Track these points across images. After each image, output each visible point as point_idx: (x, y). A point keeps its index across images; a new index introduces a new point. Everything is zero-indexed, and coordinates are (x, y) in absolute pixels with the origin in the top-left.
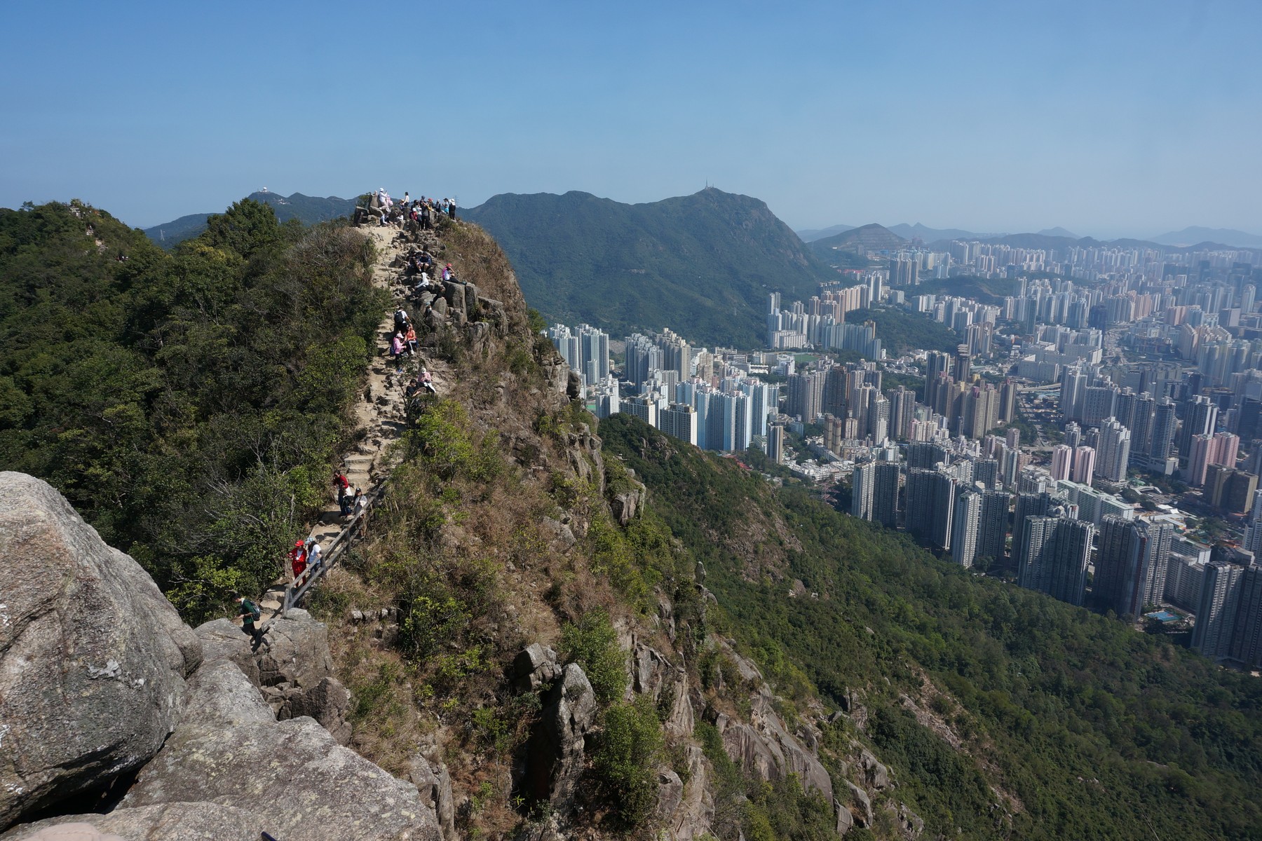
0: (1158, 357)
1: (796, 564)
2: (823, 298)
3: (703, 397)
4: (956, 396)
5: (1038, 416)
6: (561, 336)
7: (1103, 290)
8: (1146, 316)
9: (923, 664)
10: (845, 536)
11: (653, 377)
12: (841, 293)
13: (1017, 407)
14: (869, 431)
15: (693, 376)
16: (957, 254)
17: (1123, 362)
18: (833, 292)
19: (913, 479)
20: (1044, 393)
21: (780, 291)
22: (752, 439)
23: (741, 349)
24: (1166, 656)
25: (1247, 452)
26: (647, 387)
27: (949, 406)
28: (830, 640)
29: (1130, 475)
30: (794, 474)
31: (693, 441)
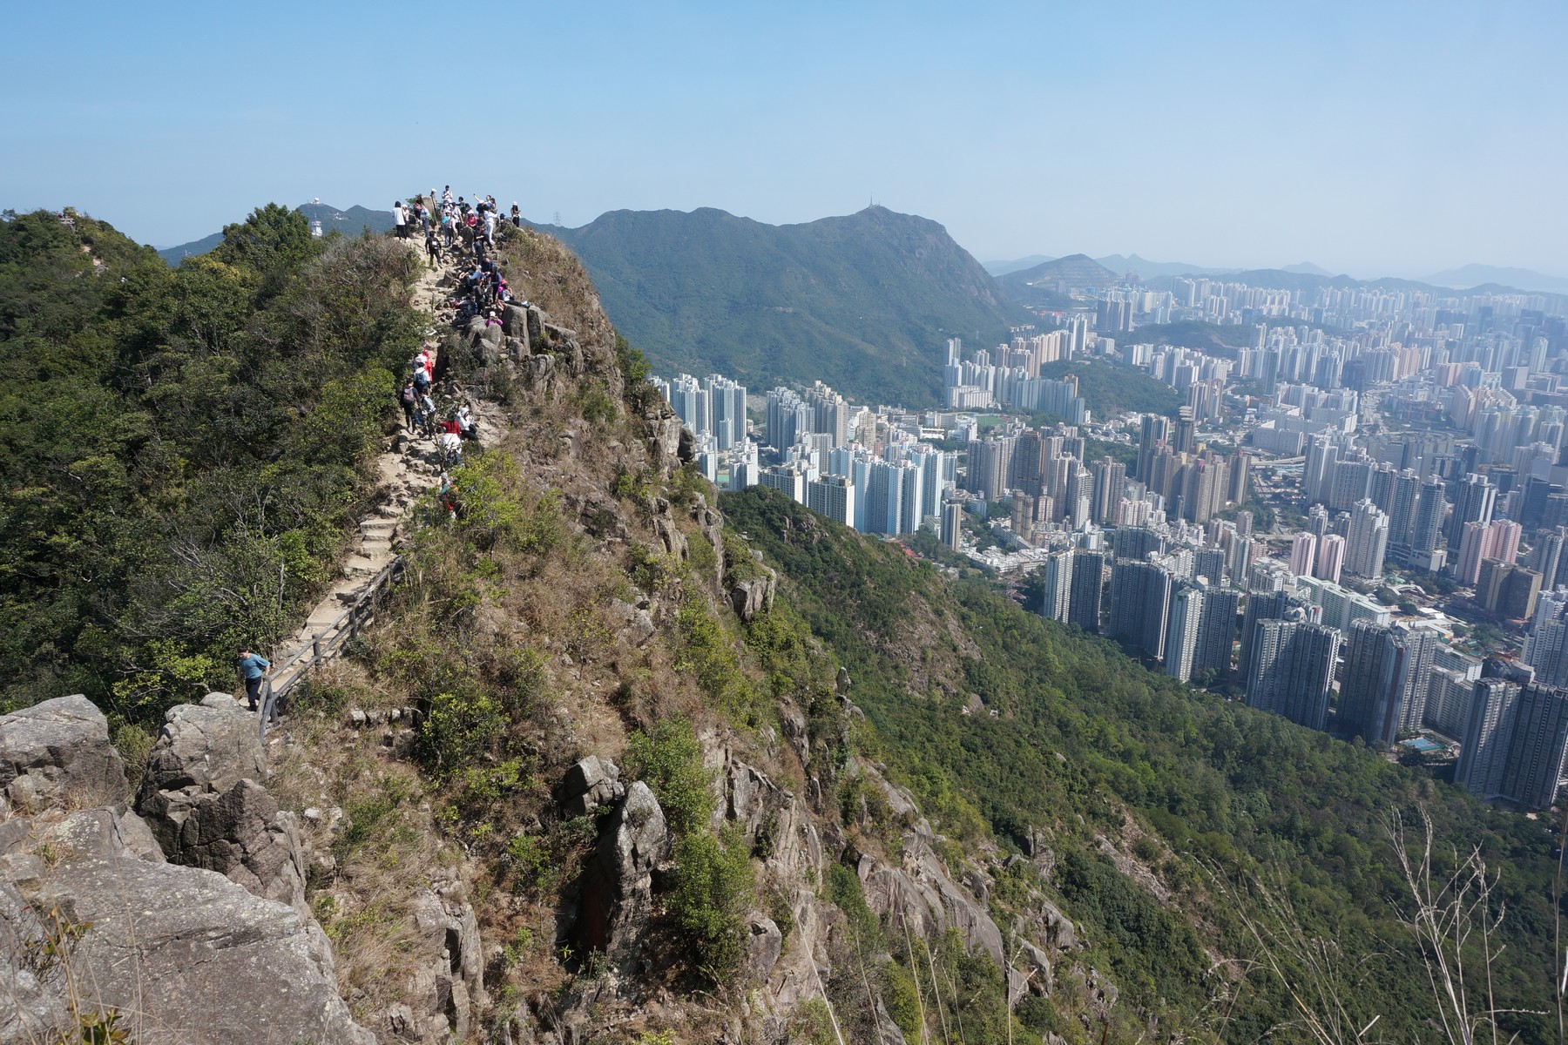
0: (1426, 426)
1: (973, 676)
2: (1013, 347)
3: (863, 467)
4: (1176, 470)
5: (1276, 496)
6: (686, 389)
7: (1360, 341)
8: (1412, 374)
9: (1126, 799)
10: (1033, 641)
11: (800, 441)
12: (1036, 340)
13: (1250, 485)
14: (1067, 512)
15: (851, 441)
16: (1182, 295)
17: (1383, 431)
18: (1026, 339)
19: (1120, 572)
20: (1285, 467)
21: (961, 336)
22: (923, 520)
23: (910, 408)
24: (1423, 793)
25: (1530, 544)
26: (793, 454)
27: (1167, 483)
28: (1011, 768)
29: (1387, 571)
30: (973, 563)
31: (850, 522)
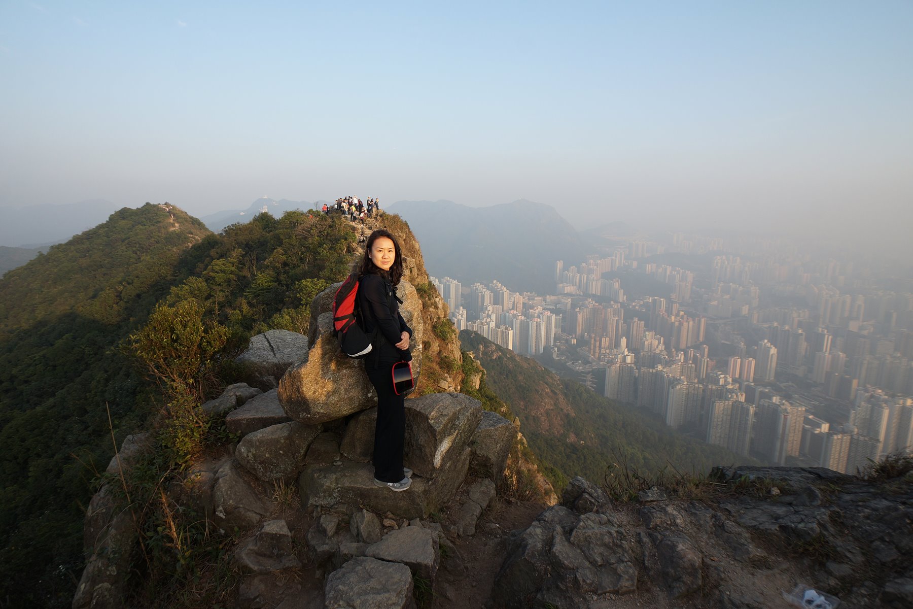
1: (571, 424)
2: (588, 265)
3: (516, 322)
4: (669, 325)
11: (486, 309)
12: (599, 261)
13: (706, 332)
14: (616, 344)
15: (511, 309)
18: (595, 261)
20: (724, 324)
21: (563, 259)
23: (539, 294)
26: (483, 315)
27: (664, 331)
30: (570, 369)
31: (510, 347)
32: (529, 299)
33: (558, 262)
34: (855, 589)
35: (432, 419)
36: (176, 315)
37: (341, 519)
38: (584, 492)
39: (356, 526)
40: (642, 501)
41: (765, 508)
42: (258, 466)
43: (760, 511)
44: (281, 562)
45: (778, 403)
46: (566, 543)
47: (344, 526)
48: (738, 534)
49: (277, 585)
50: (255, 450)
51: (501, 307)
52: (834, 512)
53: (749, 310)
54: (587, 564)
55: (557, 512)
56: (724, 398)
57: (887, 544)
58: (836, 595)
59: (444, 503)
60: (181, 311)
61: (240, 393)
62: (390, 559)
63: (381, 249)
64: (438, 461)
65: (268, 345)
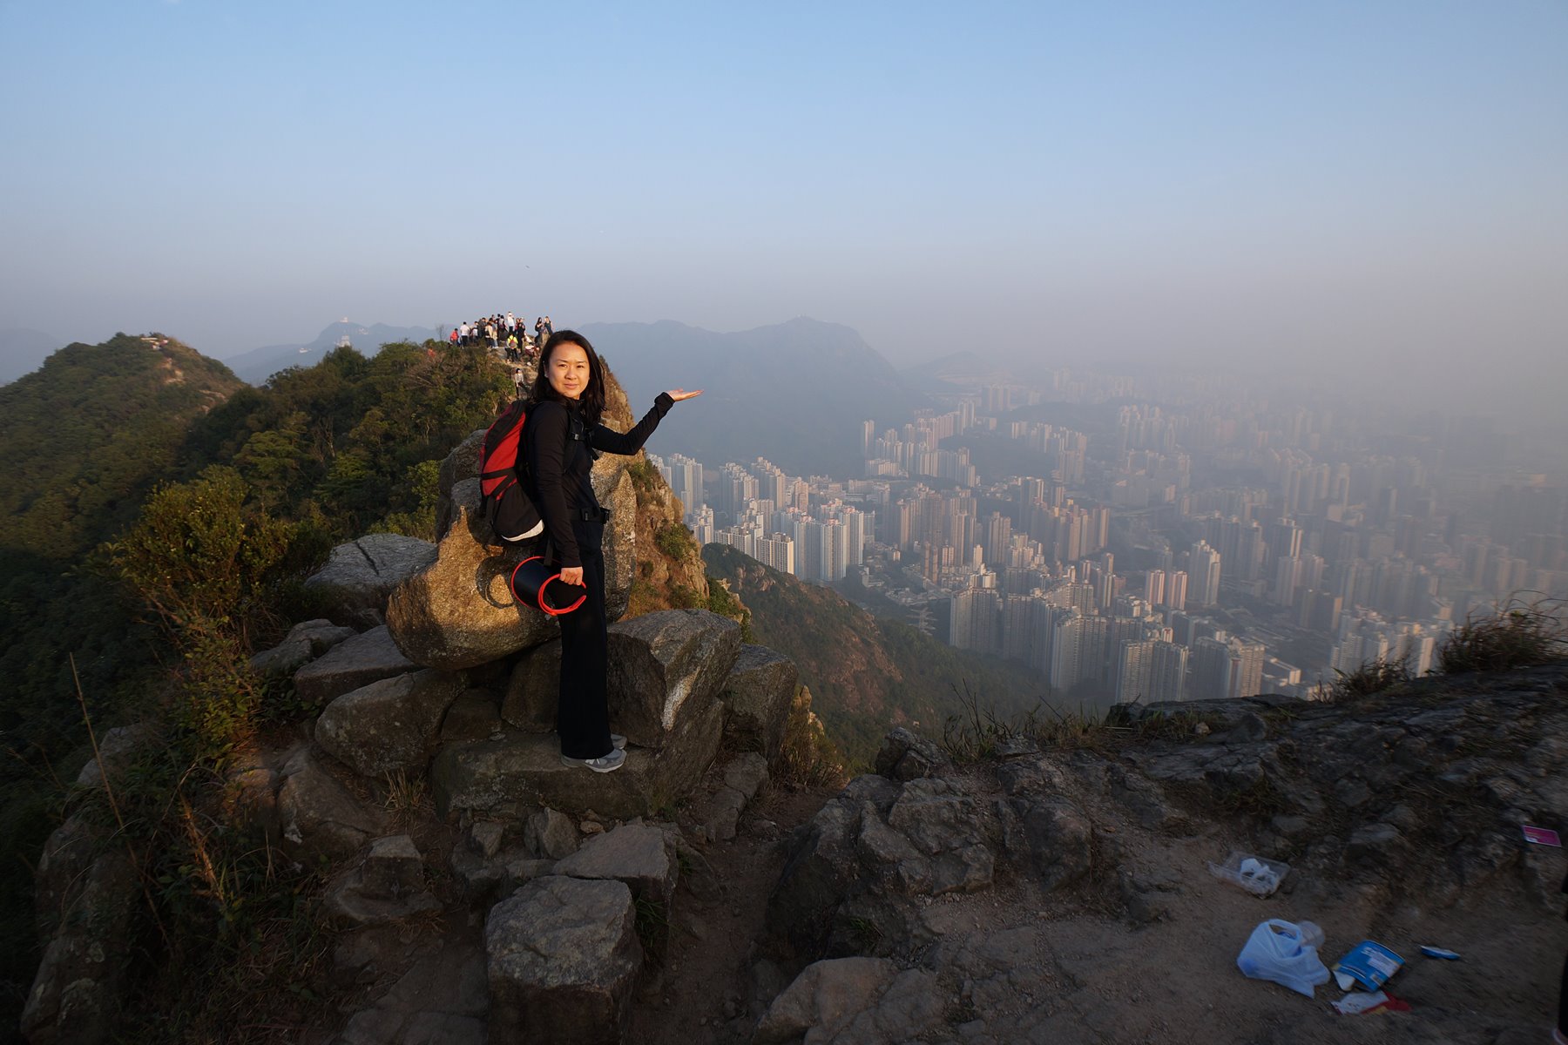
1: (895, 694)
2: (916, 426)
3: (799, 526)
4: (1051, 522)
11: (748, 507)
12: (934, 420)
13: (1110, 532)
14: (965, 558)
15: (789, 505)
18: (927, 420)
21: (874, 418)
23: (836, 477)
26: (742, 517)
27: (1044, 532)
30: (891, 602)
31: (791, 570)
32: (819, 488)
33: (867, 424)
34: (1311, 848)
35: (657, 648)
36: (192, 504)
37: (507, 827)
38: (909, 749)
39: (533, 835)
40: (1000, 756)
41: (1187, 753)
42: (356, 752)
43: (1179, 758)
44: (406, 904)
45: (1223, 642)
46: (882, 826)
47: (515, 839)
48: (1146, 791)
49: (401, 943)
50: (351, 725)
51: (772, 502)
52: (1285, 746)
53: (1176, 493)
54: (916, 853)
55: (867, 783)
56: (1140, 638)
57: (1356, 781)
58: (1285, 860)
59: (683, 792)
60: (200, 498)
61: (318, 636)
62: (594, 876)
63: (564, 363)
64: (668, 718)
65: (363, 558)
